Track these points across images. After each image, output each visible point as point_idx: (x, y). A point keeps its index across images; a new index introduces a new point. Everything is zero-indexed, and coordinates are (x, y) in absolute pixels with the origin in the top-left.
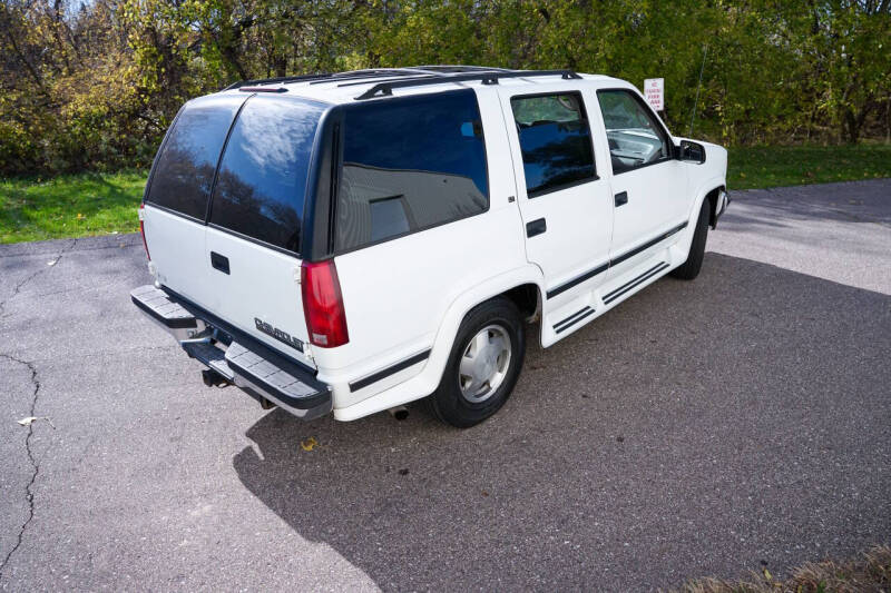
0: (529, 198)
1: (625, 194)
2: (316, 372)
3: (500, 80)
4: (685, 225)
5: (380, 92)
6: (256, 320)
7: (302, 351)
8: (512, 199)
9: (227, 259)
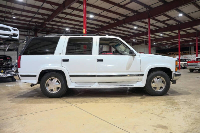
0: (66, 54)
8: (60, 54)
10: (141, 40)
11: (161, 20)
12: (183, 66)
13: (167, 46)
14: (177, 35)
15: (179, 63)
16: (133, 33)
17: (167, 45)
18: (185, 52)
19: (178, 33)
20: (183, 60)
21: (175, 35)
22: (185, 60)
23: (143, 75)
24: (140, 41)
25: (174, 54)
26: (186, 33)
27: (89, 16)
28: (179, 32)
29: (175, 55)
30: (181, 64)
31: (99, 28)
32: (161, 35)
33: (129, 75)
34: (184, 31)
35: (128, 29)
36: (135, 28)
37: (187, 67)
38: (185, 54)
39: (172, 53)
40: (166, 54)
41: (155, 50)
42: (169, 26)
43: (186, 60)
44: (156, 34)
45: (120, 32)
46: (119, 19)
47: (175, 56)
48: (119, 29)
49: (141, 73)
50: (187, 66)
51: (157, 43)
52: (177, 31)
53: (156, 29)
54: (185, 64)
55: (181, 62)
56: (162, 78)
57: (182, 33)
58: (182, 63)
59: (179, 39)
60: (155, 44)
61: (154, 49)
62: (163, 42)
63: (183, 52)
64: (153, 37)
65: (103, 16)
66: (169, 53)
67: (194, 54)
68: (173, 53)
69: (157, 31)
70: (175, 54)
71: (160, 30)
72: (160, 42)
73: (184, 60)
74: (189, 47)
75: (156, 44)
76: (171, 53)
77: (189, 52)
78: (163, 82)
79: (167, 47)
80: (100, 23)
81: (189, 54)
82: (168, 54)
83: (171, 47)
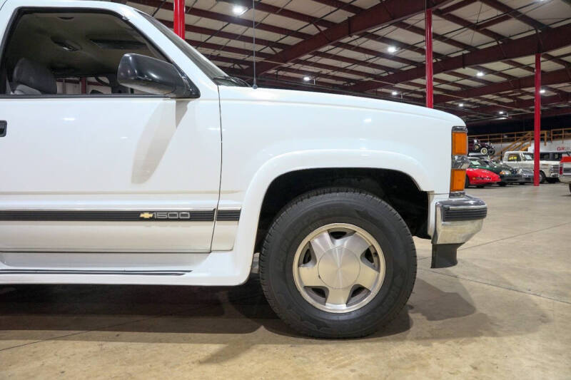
10: (415, 92)
11: (473, 19)
12: (548, 174)
13: (501, 113)
14: (532, 74)
15: (537, 164)
16: (387, 69)
17: (501, 109)
18: (561, 132)
19: (534, 66)
20: (551, 156)
21: (526, 73)
22: (557, 156)
23: (233, 216)
24: (413, 95)
25: (522, 138)
26: (564, 67)
27: (231, 9)
28: (538, 62)
29: (525, 140)
30: (540, 166)
31: (274, 53)
32: (480, 74)
33: (150, 212)
34: (557, 59)
35: (367, 56)
36: (392, 50)
37: (562, 178)
38: (560, 138)
39: (518, 135)
40: (499, 136)
42: (504, 43)
43: (560, 154)
44: (460, 70)
45: (344, 65)
46: (331, 18)
47: (526, 143)
48: (340, 54)
49: (226, 205)
50: (561, 173)
51: (468, 102)
52: (530, 60)
53: (460, 54)
54: (555, 167)
55: (542, 162)
56: (361, 232)
57: (547, 66)
58: (547, 165)
59: (537, 90)
60: (461, 105)
62: (487, 100)
63: (552, 130)
64: (453, 84)
65: (279, 8)
66: (509, 136)
68: (521, 135)
69: (463, 62)
70: (526, 136)
71: (475, 57)
72: (478, 101)
73: (554, 154)
75: (465, 107)
76: (513, 135)
78: (369, 256)
79: (502, 115)
80: (273, 37)
82: (506, 137)
83: (513, 116)
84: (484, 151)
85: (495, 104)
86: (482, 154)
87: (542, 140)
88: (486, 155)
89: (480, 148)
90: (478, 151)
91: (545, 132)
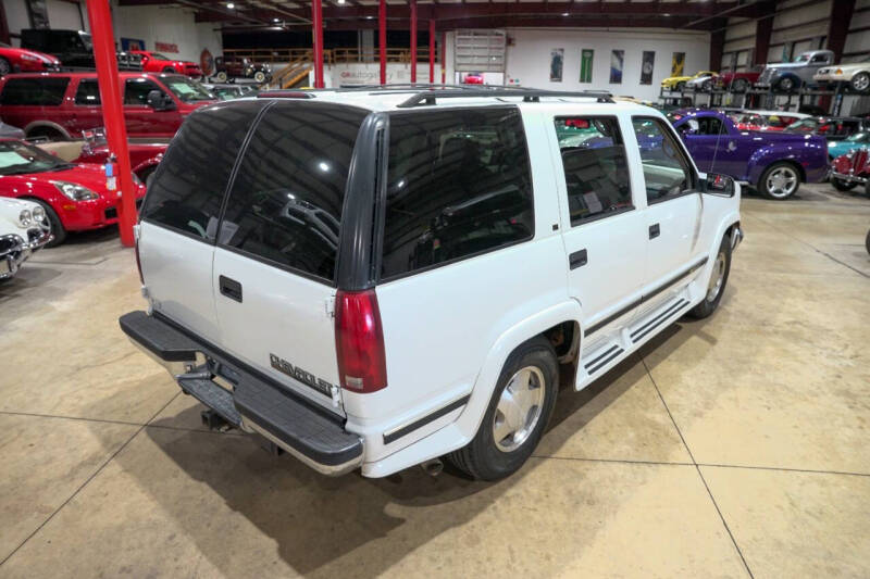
0: (572, 226)
1: (657, 226)
2: (345, 421)
3: (541, 99)
4: (704, 261)
5: (424, 101)
6: (272, 356)
7: (330, 395)
8: (555, 227)
9: (240, 285)
13: (276, 20)
17: (278, 16)
18: (344, 53)
23: (707, 260)
25: (301, 57)
29: (304, 60)
38: (343, 60)
39: (294, 53)
40: (267, 53)
41: (219, 34)
47: (305, 65)
60: (231, 6)
61: (215, 30)
63: (335, 50)
66: (280, 53)
67: (376, 60)
74: (356, 33)
76: (287, 53)
77: (356, 52)
79: (277, 24)
81: (356, 60)
82: (276, 54)
83: (290, 26)
84: (260, 77)
85: (275, 8)
86: (258, 81)
87: (326, 61)
88: (262, 84)
89: (255, 73)
90: (252, 76)
91: (328, 52)
